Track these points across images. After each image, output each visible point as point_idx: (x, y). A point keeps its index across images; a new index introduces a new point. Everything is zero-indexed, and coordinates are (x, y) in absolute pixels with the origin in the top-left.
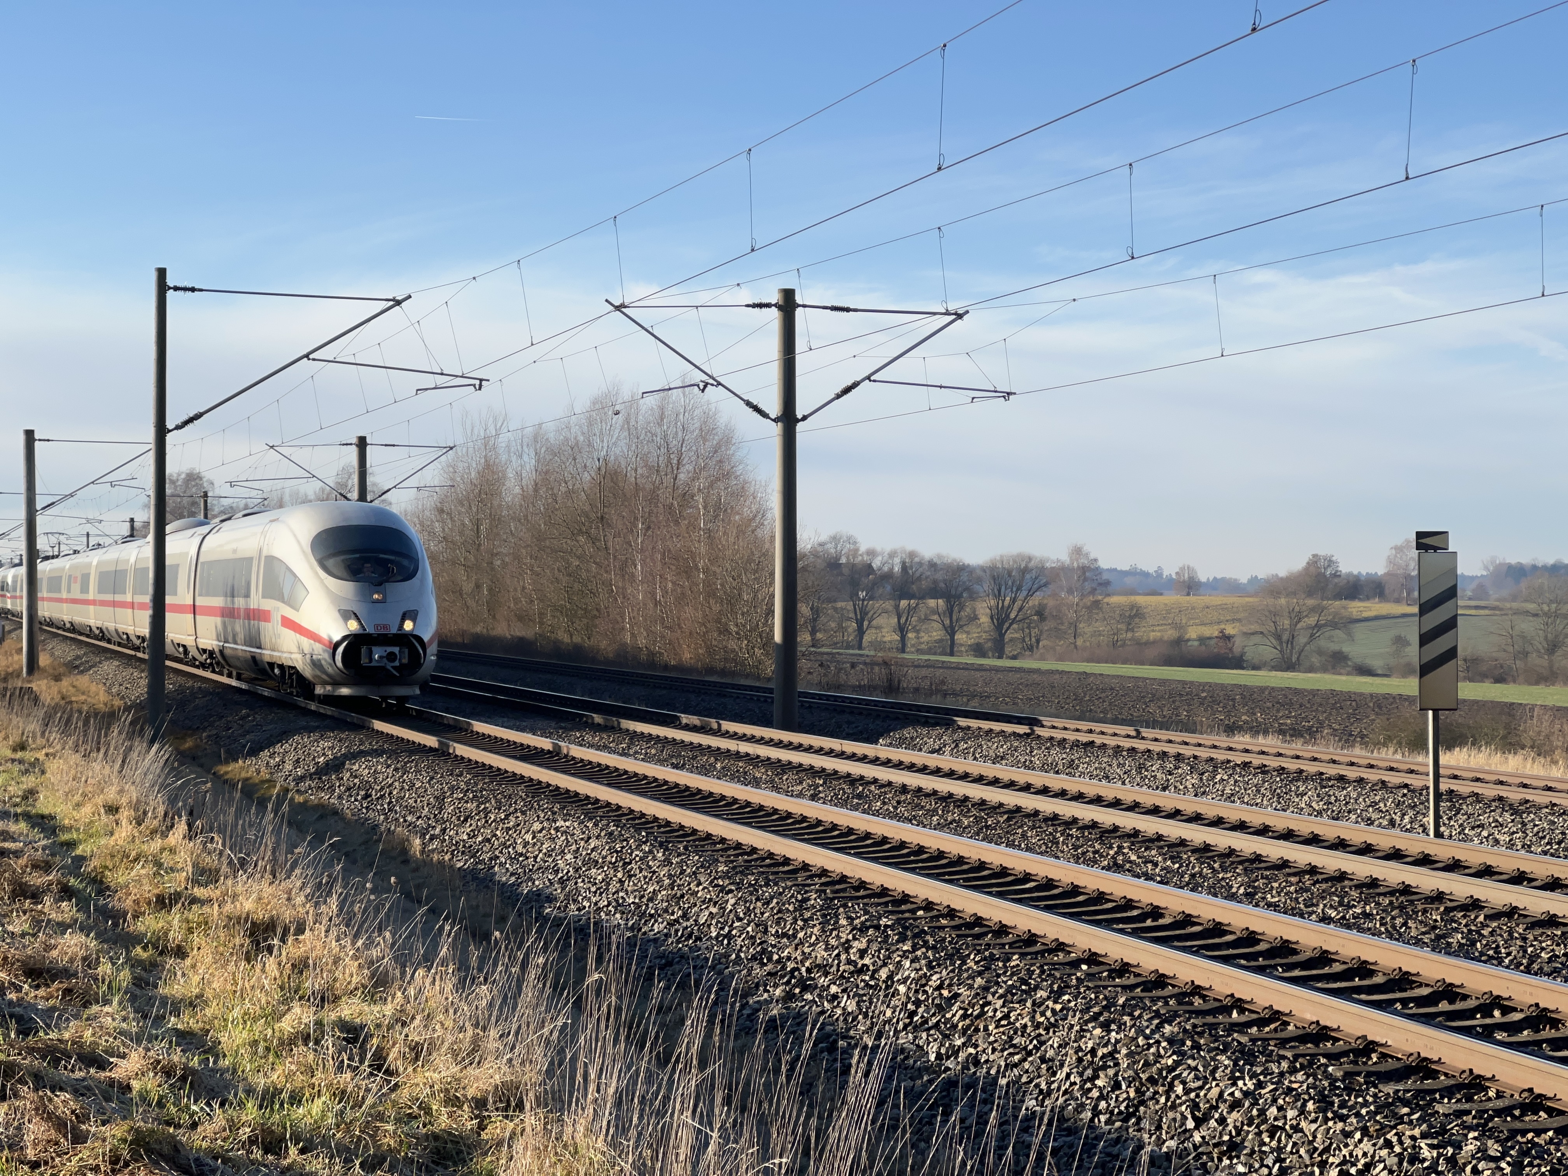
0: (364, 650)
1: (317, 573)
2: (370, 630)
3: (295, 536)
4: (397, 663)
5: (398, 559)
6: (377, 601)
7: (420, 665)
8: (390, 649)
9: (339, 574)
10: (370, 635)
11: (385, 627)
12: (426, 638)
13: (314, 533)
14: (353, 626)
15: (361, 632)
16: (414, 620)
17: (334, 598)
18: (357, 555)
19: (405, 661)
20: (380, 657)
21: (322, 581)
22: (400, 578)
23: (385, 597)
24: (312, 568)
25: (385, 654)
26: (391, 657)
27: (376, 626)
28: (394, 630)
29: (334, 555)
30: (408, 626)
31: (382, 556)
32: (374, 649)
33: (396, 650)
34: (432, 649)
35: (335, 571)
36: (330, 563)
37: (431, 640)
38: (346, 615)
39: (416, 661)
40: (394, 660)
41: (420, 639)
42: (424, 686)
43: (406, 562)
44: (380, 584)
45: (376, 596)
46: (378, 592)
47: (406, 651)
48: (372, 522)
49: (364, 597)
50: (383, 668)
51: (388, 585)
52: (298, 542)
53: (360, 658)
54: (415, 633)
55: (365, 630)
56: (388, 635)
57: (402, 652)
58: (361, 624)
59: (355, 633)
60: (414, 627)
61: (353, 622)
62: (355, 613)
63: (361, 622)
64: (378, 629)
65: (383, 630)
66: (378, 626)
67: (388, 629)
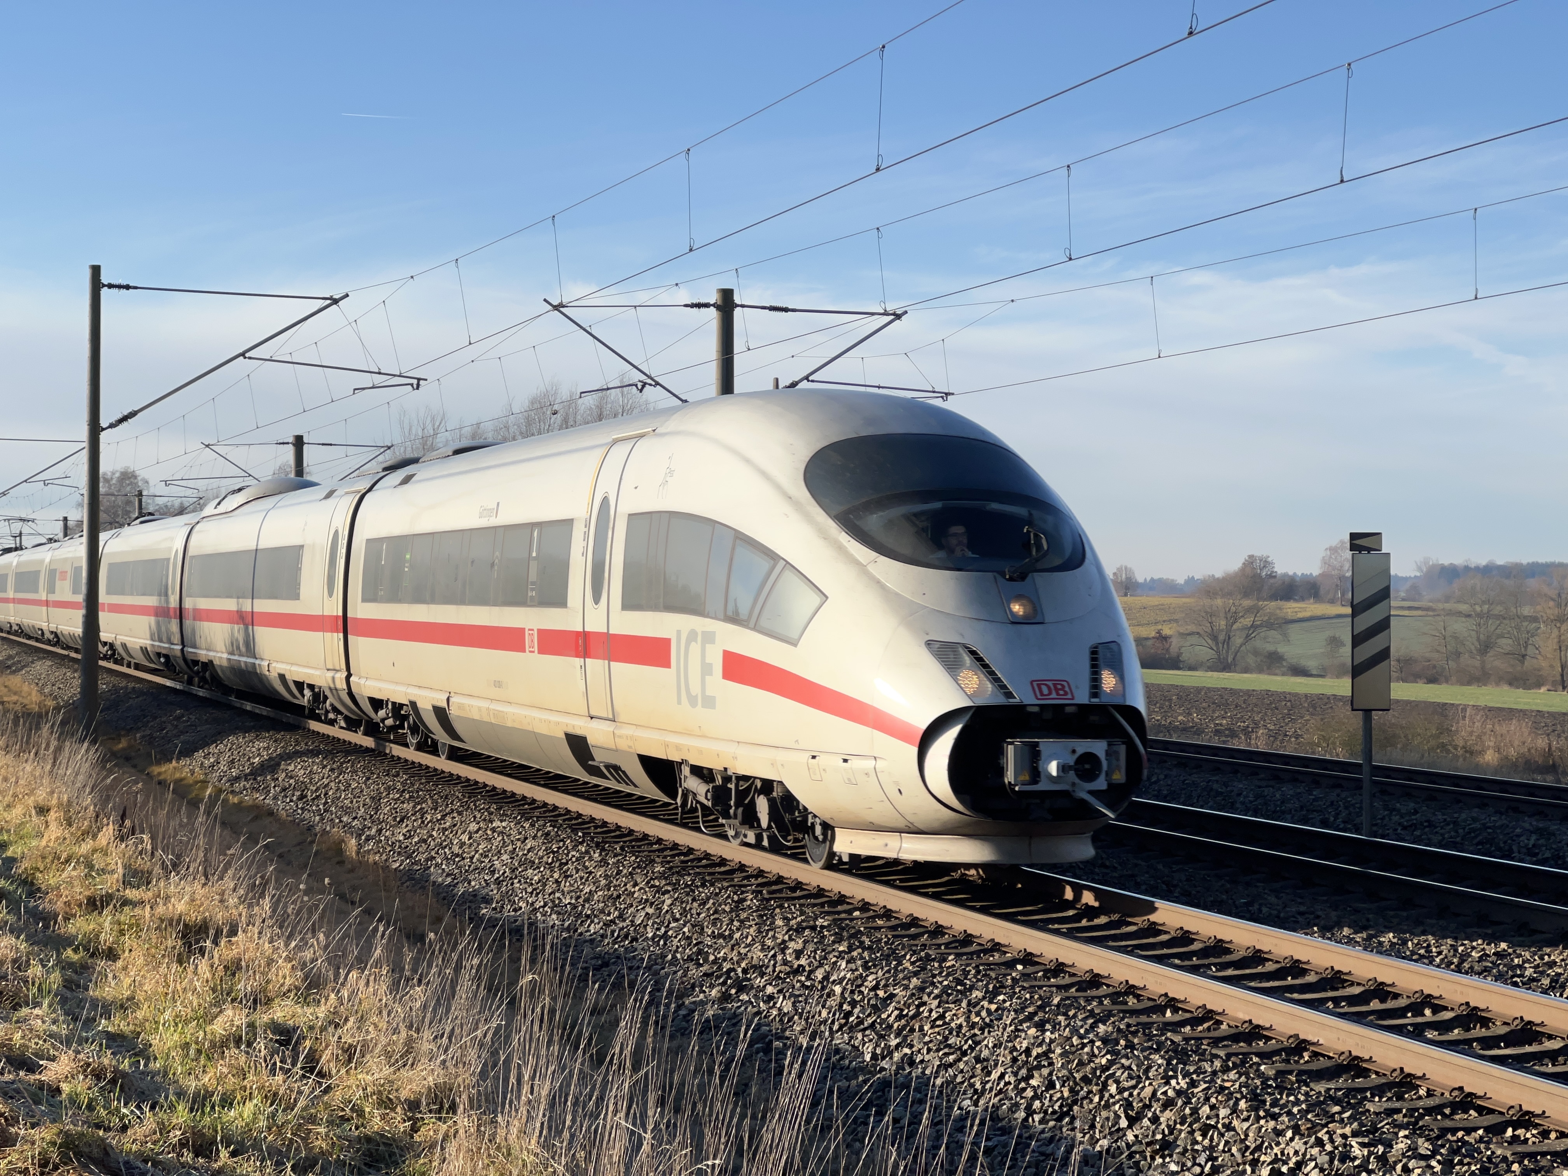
0: (1010, 747)
1: (841, 549)
2: (1023, 695)
3: (748, 461)
4: (1101, 784)
6: (1016, 622)
8: (1084, 746)
9: (907, 551)
10: (1021, 708)
11: (1059, 686)
14: (972, 685)
15: (1001, 700)
16: (1116, 667)
17: (906, 613)
18: (938, 505)
19: (1119, 777)
20: (1062, 768)
21: (861, 567)
22: (1058, 562)
23: (1038, 608)
24: (825, 536)
25: (1071, 760)
27: (1037, 685)
28: (1082, 697)
29: (880, 504)
30: (1109, 683)
32: (1045, 745)
33: (1099, 747)
36: (874, 521)
38: (949, 657)
40: (1093, 775)
41: (1134, 717)
44: (1023, 577)
45: (1016, 608)
46: (1018, 598)
47: (1122, 750)
49: (986, 608)
50: (1067, 797)
51: (1040, 580)
53: (1001, 771)
54: (1127, 703)
55: (1009, 695)
56: (1068, 710)
57: (1108, 753)
58: (996, 680)
59: (980, 702)
60: (1120, 688)
61: (970, 674)
62: (973, 653)
63: (992, 673)
64: (1042, 694)
65: (1054, 695)
66: (1039, 686)
67: (1066, 693)
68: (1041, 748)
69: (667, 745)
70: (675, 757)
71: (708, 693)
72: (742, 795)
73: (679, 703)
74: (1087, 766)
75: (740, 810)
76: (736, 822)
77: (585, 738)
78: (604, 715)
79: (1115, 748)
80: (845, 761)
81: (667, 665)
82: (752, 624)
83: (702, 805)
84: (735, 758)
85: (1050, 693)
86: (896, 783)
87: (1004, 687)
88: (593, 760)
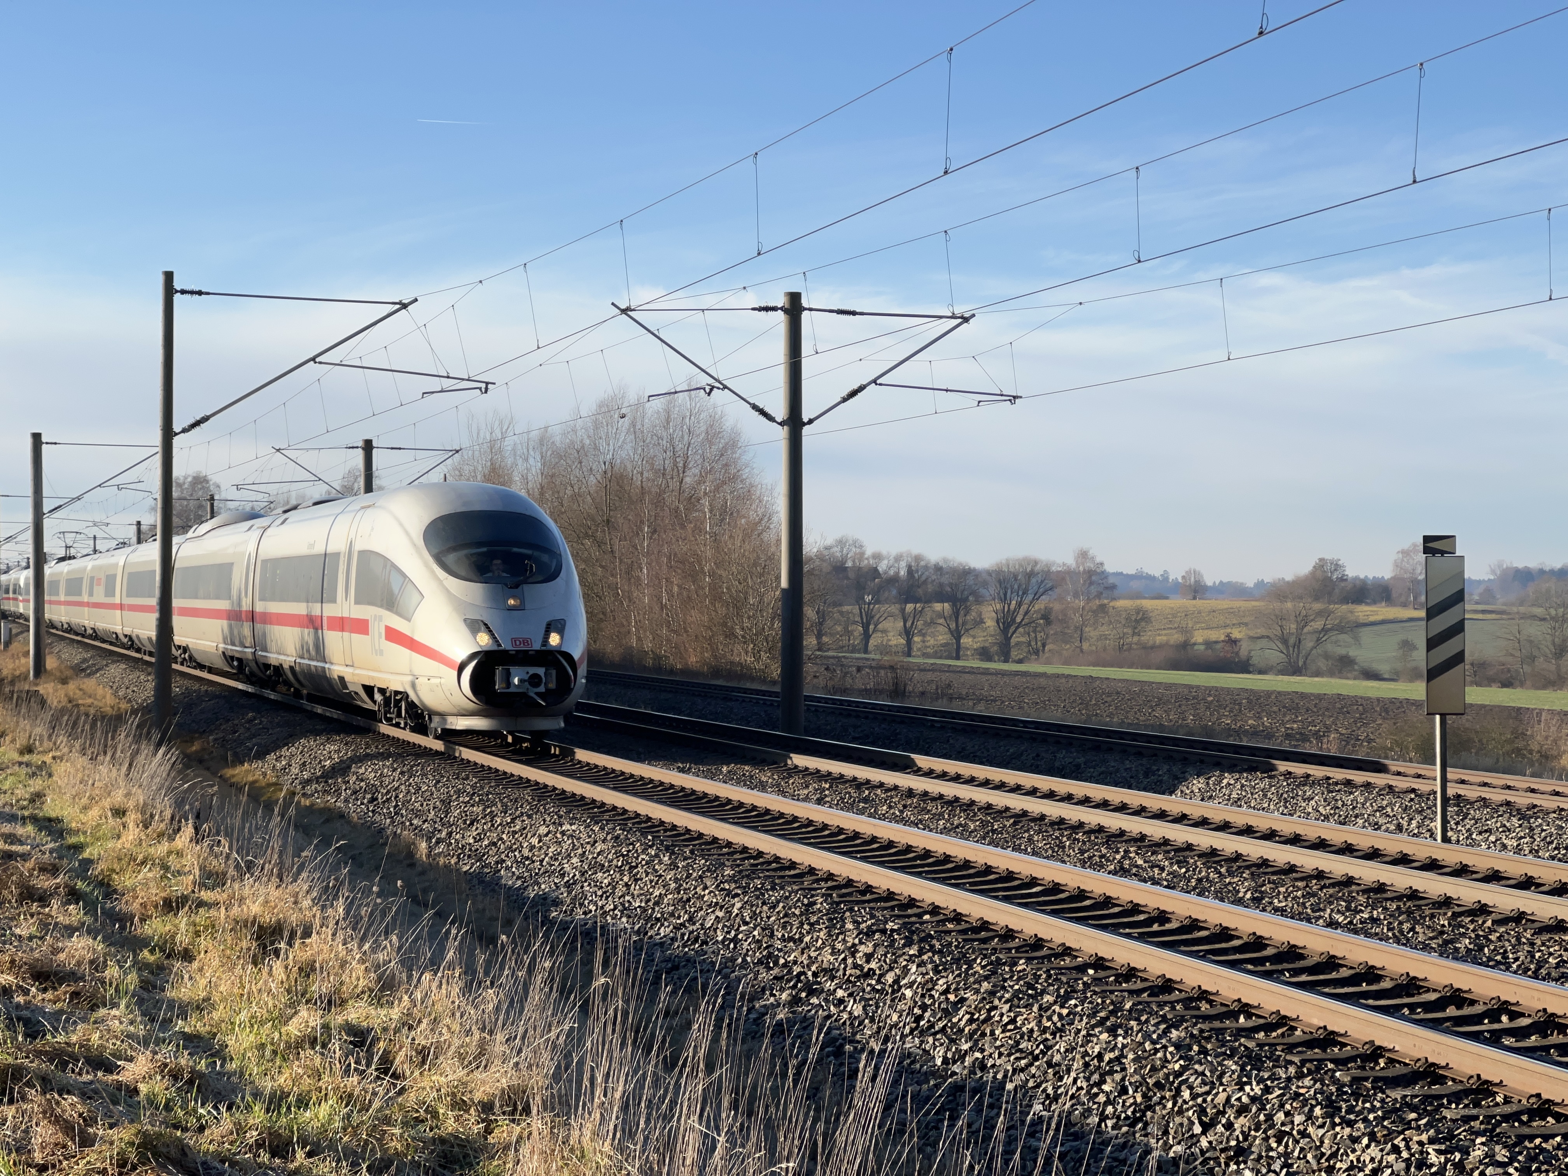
0: (499, 671)
1: (433, 572)
2: (506, 645)
3: (401, 525)
4: (542, 689)
5: (536, 554)
6: (511, 609)
7: (569, 690)
8: (533, 670)
9: (463, 573)
10: (505, 652)
11: (525, 641)
12: (577, 654)
13: (427, 521)
14: (484, 640)
15: (495, 648)
16: (561, 632)
17: (457, 604)
18: (484, 549)
19: (552, 685)
20: (520, 681)
21: (440, 582)
22: (540, 579)
23: (523, 602)
24: (427, 565)
25: (526, 677)
26: (534, 680)
27: (514, 640)
28: (537, 646)
29: (454, 549)
30: (554, 639)
31: (515, 550)
32: (513, 670)
33: (541, 671)
34: (582, 670)
35: (454, 568)
36: (451, 558)
37: (581, 658)
38: (474, 626)
39: (565, 684)
40: (537, 685)
41: (568, 657)
42: (568, 718)
43: (545, 558)
44: (517, 586)
45: (511, 602)
46: (514, 597)
47: (554, 672)
48: (498, 507)
49: (497, 602)
50: (524, 695)
51: (526, 589)
52: (407, 533)
53: (493, 683)
54: (563, 649)
55: (500, 645)
56: (529, 653)
57: (546, 674)
58: (495, 638)
59: (486, 649)
60: (560, 642)
61: (483, 635)
62: (486, 624)
63: (493, 635)
64: (516, 645)
65: (522, 645)
66: (516, 641)
67: (529, 645)
69: (369, 677)
70: (372, 683)
71: (380, 648)
73: (372, 653)
79: (550, 671)
80: (429, 679)
81: (367, 633)
82: (395, 611)
84: (391, 682)
86: (448, 688)
87: (498, 642)
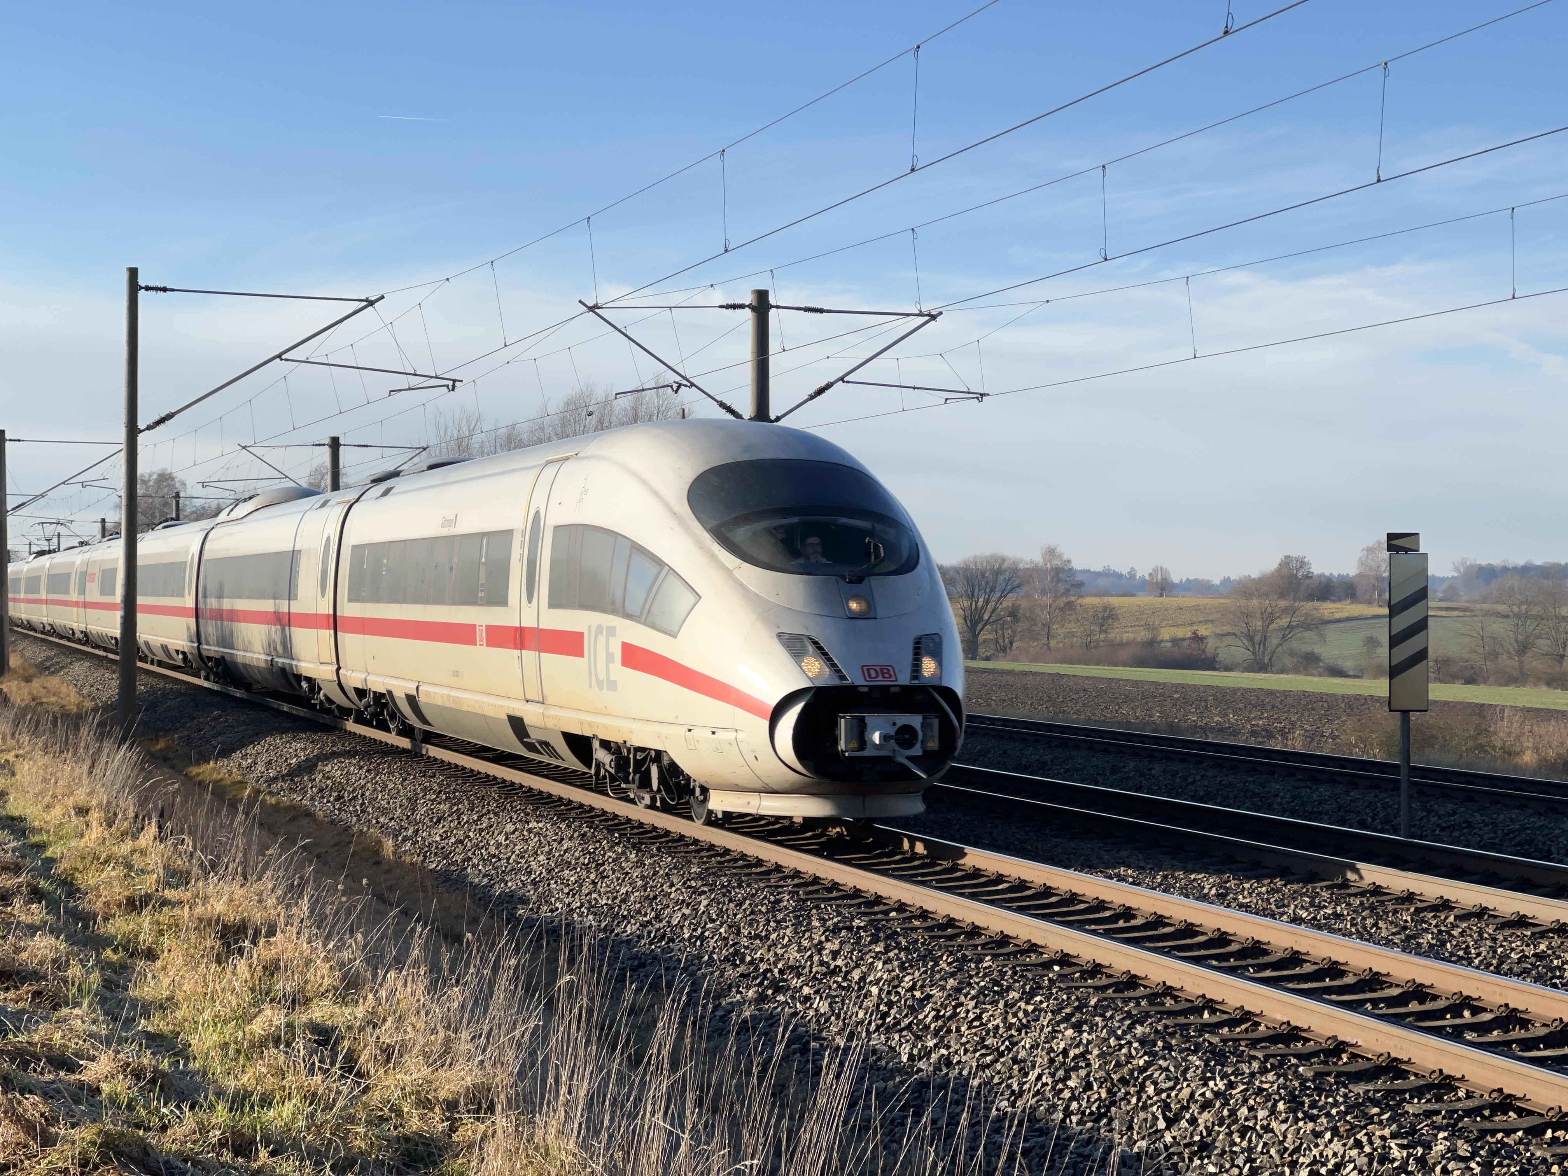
0: (844, 722)
1: (713, 557)
2: (855, 678)
3: (644, 482)
4: (917, 750)
6: (854, 617)
8: (903, 719)
9: (765, 559)
10: (853, 688)
11: (885, 670)
12: (959, 690)
13: (690, 476)
14: (813, 669)
15: (836, 682)
16: (937, 655)
17: (763, 609)
18: (795, 520)
19: (934, 744)
20: (884, 738)
21: (729, 573)
22: (893, 567)
23: (871, 607)
24: (701, 546)
25: (892, 731)
27: (866, 669)
28: (904, 678)
29: (747, 519)
30: (929, 668)
31: (844, 521)
32: (871, 718)
33: (915, 720)
35: (750, 550)
36: (741, 534)
38: (796, 646)
40: (910, 743)
41: (949, 694)
44: (860, 580)
45: (854, 606)
46: (856, 597)
47: (936, 722)
49: (829, 606)
50: (889, 761)
51: (875, 582)
52: (657, 494)
53: (835, 741)
54: (944, 684)
55: (843, 678)
56: (893, 689)
57: (922, 725)
58: (833, 665)
59: (819, 683)
60: (938, 672)
61: (813, 660)
62: (815, 643)
63: (830, 660)
64: (870, 676)
65: (880, 678)
66: (868, 670)
67: (891, 676)
68: (867, 721)
69: (582, 723)
70: (588, 733)
71: (611, 678)
72: (639, 764)
73: (591, 687)
74: (906, 736)
75: (638, 776)
76: (634, 786)
77: (522, 719)
78: (536, 699)
79: (929, 721)
80: (713, 733)
81: (581, 655)
82: (643, 620)
83: (609, 773)
84: (631, 732)
85: (877, 676)
86: (753, 751)
87: (839, 671)
88: (529, 737)
